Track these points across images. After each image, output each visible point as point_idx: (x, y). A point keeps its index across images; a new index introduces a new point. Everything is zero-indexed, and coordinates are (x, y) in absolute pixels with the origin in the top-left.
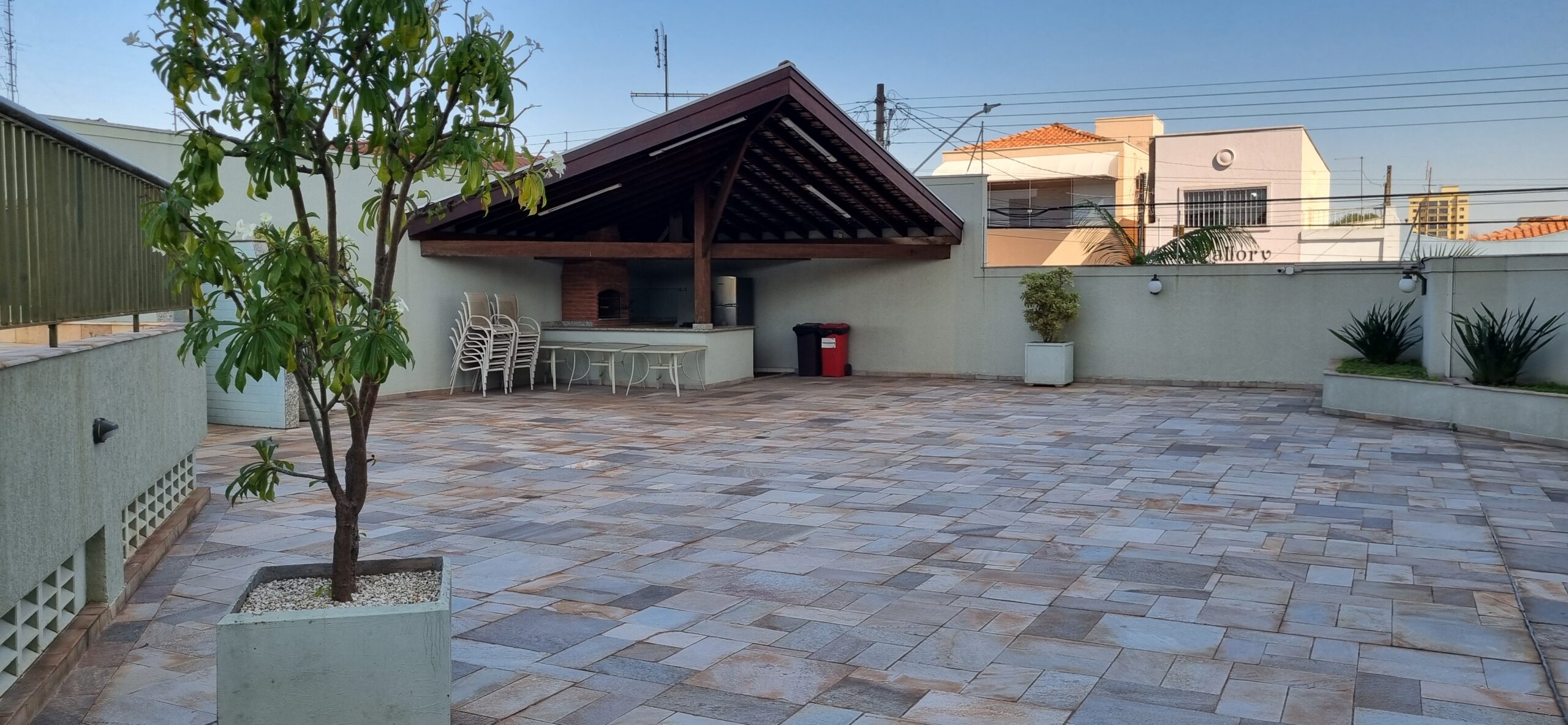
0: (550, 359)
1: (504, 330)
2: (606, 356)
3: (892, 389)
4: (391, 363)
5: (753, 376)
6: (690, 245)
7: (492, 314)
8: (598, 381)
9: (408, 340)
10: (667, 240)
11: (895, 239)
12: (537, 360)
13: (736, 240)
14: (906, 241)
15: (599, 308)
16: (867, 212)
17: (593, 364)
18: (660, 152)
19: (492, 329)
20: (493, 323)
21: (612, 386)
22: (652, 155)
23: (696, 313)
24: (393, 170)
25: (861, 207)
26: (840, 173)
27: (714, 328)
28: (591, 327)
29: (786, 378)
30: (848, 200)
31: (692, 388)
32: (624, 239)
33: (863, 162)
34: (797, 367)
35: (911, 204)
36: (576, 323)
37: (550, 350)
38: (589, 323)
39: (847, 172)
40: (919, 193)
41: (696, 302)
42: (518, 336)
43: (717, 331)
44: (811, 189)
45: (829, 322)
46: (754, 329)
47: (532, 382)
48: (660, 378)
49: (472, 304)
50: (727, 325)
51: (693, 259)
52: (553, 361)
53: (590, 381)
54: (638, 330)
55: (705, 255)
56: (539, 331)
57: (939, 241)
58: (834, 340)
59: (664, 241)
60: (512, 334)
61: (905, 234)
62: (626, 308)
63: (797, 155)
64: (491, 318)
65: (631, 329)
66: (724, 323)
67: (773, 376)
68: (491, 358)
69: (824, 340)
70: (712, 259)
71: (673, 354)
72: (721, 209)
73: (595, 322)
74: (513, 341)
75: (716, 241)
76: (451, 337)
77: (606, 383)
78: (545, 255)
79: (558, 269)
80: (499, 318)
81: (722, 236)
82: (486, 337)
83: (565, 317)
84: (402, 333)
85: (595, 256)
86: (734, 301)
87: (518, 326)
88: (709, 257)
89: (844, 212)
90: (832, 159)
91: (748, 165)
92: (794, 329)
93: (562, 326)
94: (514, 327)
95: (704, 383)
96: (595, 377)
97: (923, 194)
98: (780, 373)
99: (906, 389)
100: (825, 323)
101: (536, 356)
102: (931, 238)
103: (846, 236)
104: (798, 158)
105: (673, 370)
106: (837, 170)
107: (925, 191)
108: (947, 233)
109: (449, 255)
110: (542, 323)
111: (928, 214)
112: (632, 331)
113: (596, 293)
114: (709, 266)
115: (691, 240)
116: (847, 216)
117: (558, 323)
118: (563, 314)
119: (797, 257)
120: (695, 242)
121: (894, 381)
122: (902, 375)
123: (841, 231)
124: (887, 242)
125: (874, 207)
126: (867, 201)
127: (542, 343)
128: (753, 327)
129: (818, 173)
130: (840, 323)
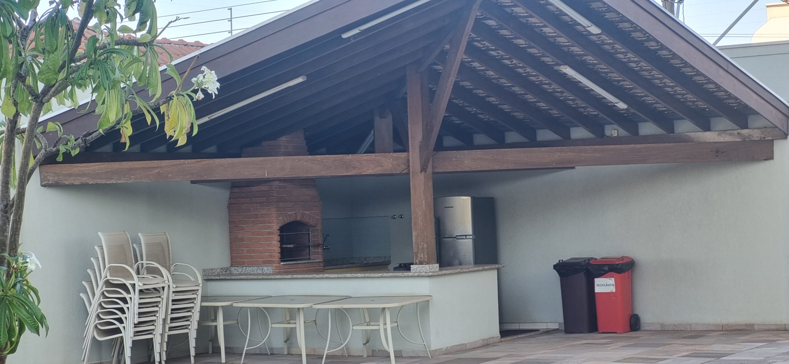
0: (215, 320)
1: (153, 282)
2: (292, 314)
3: (697, 348)
4: (22, 330)
5: (499, 336)
6: (404, 155)
7: (136, 261)
8: (283, 348)
9: (39, 302)
10: (371, 150)
11: (692, 134)
12: (199, 323)
13: (469, 145)
14: (710, 137)
15: (281, 248)
16: (650, 99)
17: (274, 326)
18: (356, 31)
19: (136, 281)
20: (138, 273)
21: (301, 355)
22: (345, 36)
23: (415, 250)
24: (18, 101)
25: (639, 91)
26: (607, 47)
27: (440, 270)
28: (270, 274)
29: (545, 337)
30: (621, 83)
31: (413, 355)
32: (313, 150)
33: (639, 31)
34: (562, 320)
35: (711, 86)
36: (249, 269)
37: (216, 309)
38: (268, 269)
39: (617, 46)
40: (721, 71)
41: (414, 234)
42: (172, 290)
43: (445, 275)
44: (568, 71)
45: (603, 256)
46: (498, 269)
47: (193, 352)
48: (367, 342)
49: (109, 248)
50: (461, 264)
51: (408, 174)
52: (220, 323)
53: (271, 349)
54: (336, 276)
55: (424, 169)
56: (200, 281)
57: (756, 134)
58: (612, 281)
59: (366, 152)
60: (163, 288)
61: (707, 128)
62: (318, 246)
63: (545, 26)
64: (135, 267)
65: (326, 275)
66: (457, 262)
67: (529, 334)
68: (136, 322)
69: (597, 281)
70: (434, 173)
71: (384, 309)
72: (444, 104)
73: (276, 267)
74: (164, 297)
75: (439, 147)
76: (81, 295)
77: (294, 351)
78: (205, 178)
79: (224, 194)
80: (145, 266)
81: (448, 141)
82: (128, 292)
83: (235, 261)
84: (32, 293)
85: (271, 176)
86: (468, 229)
87: (172, 275)
88: (430, 170)
89: (617, 101)
90: (594, 30)
91: (478, 41)
92: (555, 267)
93: (231, 274)
94: (165, 278)
95: (429, 347)
96: (278, 343)
97: (727, 71)
98: (538, 330)
99: (718, 348)
100: (598, 257)
101: (196, 316)
102: (745, 132)
103: (623, 133)
104: (546, 30)
105: (385, 330)
106: (603, 43)
107: (730, 66)
108: (766, 123)
109: (77, 183)
110: (204, 270)
111: (736, 99)
112: (327, 278)
113: (275, 227)
114: (431, 184)
115: (404, 149)
116: (622, 105)
117: (227, 269)
118: (232, 258)
119: (554, 165)
120: (410, 150)
121: (701, 336)
122: (714, 328)
123: (616, 126)
124: (683, 140)
125: (659, 92)
126: (648, 84)
127: (204, 298)
128: (497, 266)
129: (576, 50)
130: (621, 255)
